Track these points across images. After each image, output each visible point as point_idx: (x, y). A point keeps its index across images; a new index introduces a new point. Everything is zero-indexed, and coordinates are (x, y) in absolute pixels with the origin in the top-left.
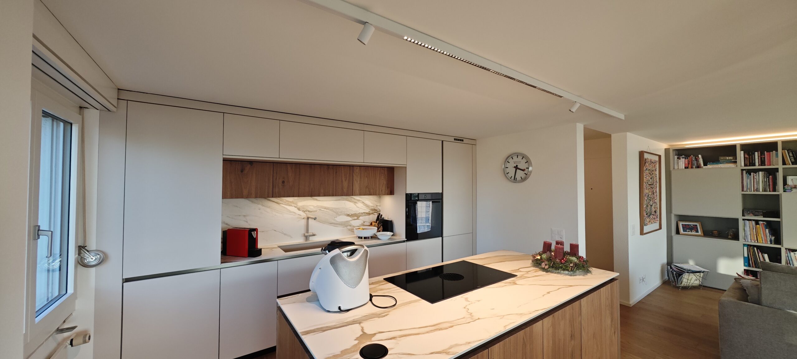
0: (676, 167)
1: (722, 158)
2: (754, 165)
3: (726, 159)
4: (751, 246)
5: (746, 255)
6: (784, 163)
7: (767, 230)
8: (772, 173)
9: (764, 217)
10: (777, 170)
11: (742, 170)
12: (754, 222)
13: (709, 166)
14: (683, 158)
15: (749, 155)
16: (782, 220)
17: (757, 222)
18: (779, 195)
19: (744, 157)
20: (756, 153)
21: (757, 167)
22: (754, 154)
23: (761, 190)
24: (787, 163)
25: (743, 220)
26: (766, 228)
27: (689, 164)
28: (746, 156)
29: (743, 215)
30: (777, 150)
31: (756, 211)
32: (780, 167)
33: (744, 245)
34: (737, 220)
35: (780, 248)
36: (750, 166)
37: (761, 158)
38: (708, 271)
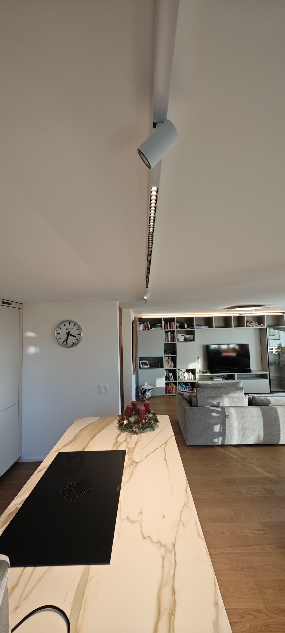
0: (139, 329)
1: (157, 324)
2: (168, 329)
3: (158, 325)
4: (167, 370)
5: (166, 375)
6: (177, 329)
7: (172, 361)
8: (173, 333)
9: (171, 355)
10: (174, 331)
11: (164, 331)
12: (168, 357)
13: (153, 329)
14: (142, 324)
15: (166, 323)
16: (177, 356)
17: (169, 357)
18: (175, 343)
19: (164, 325)
20: (168, 322)
21: (168, 330)
22: (168, 323)
23: (170, 341)
24: (177, 328)
25: (165, 357)
26: (172, 360)
27: (144, 327)
28: (165, 324)
29: (165, 355)
30: (174, 322)
31: (168, 352)
32: (176, 330)
33: (165, 370)
34: (162, 357)
35: (176, 370)
36: (166, 329)
37: (170, 325)
38: (153, 387)
